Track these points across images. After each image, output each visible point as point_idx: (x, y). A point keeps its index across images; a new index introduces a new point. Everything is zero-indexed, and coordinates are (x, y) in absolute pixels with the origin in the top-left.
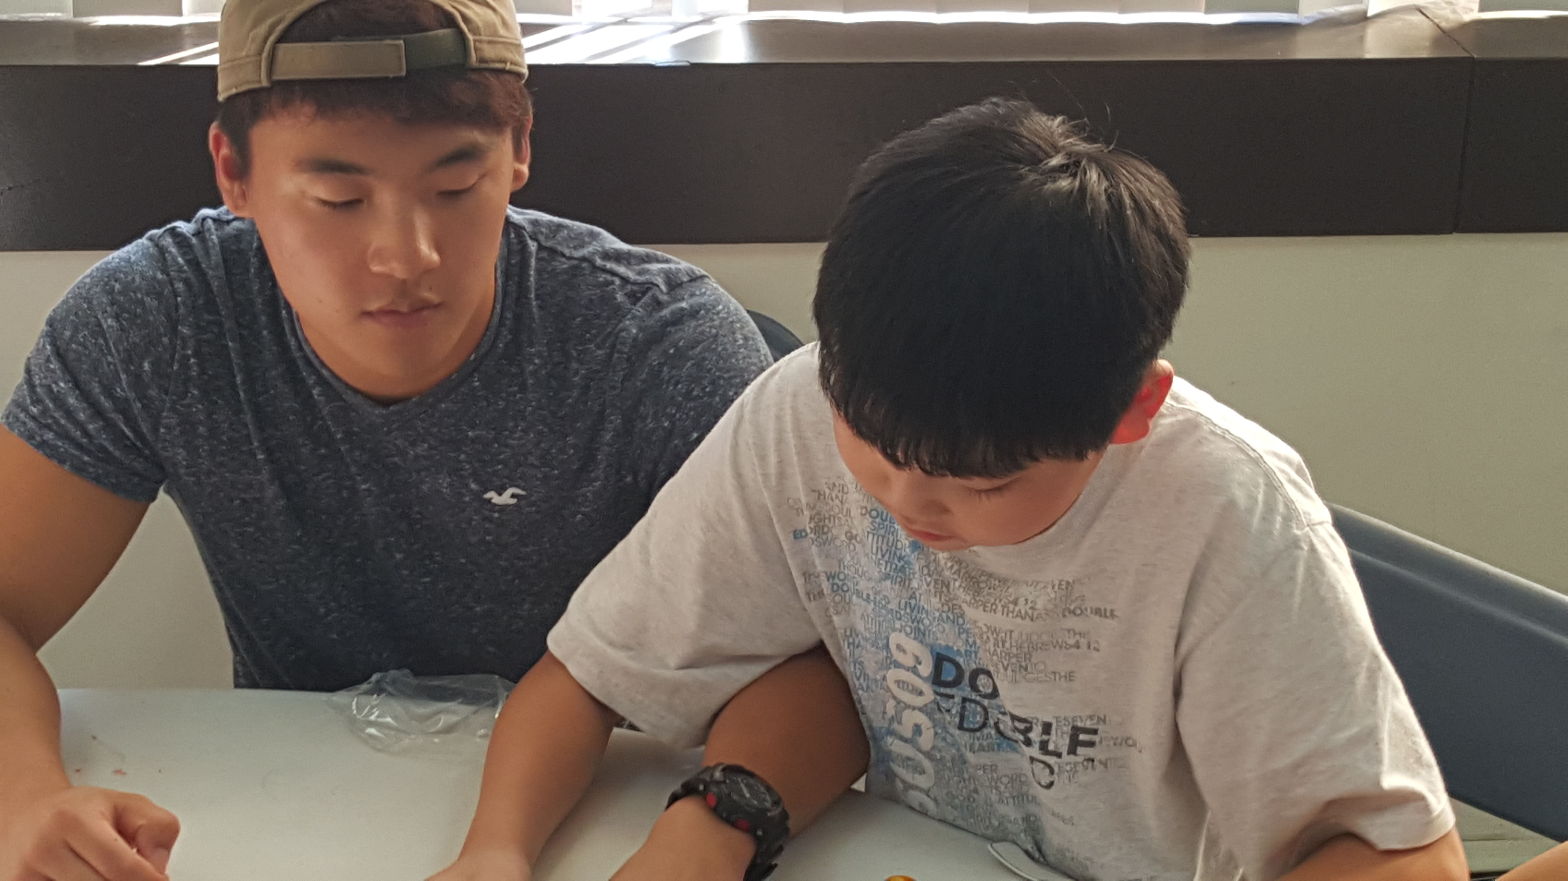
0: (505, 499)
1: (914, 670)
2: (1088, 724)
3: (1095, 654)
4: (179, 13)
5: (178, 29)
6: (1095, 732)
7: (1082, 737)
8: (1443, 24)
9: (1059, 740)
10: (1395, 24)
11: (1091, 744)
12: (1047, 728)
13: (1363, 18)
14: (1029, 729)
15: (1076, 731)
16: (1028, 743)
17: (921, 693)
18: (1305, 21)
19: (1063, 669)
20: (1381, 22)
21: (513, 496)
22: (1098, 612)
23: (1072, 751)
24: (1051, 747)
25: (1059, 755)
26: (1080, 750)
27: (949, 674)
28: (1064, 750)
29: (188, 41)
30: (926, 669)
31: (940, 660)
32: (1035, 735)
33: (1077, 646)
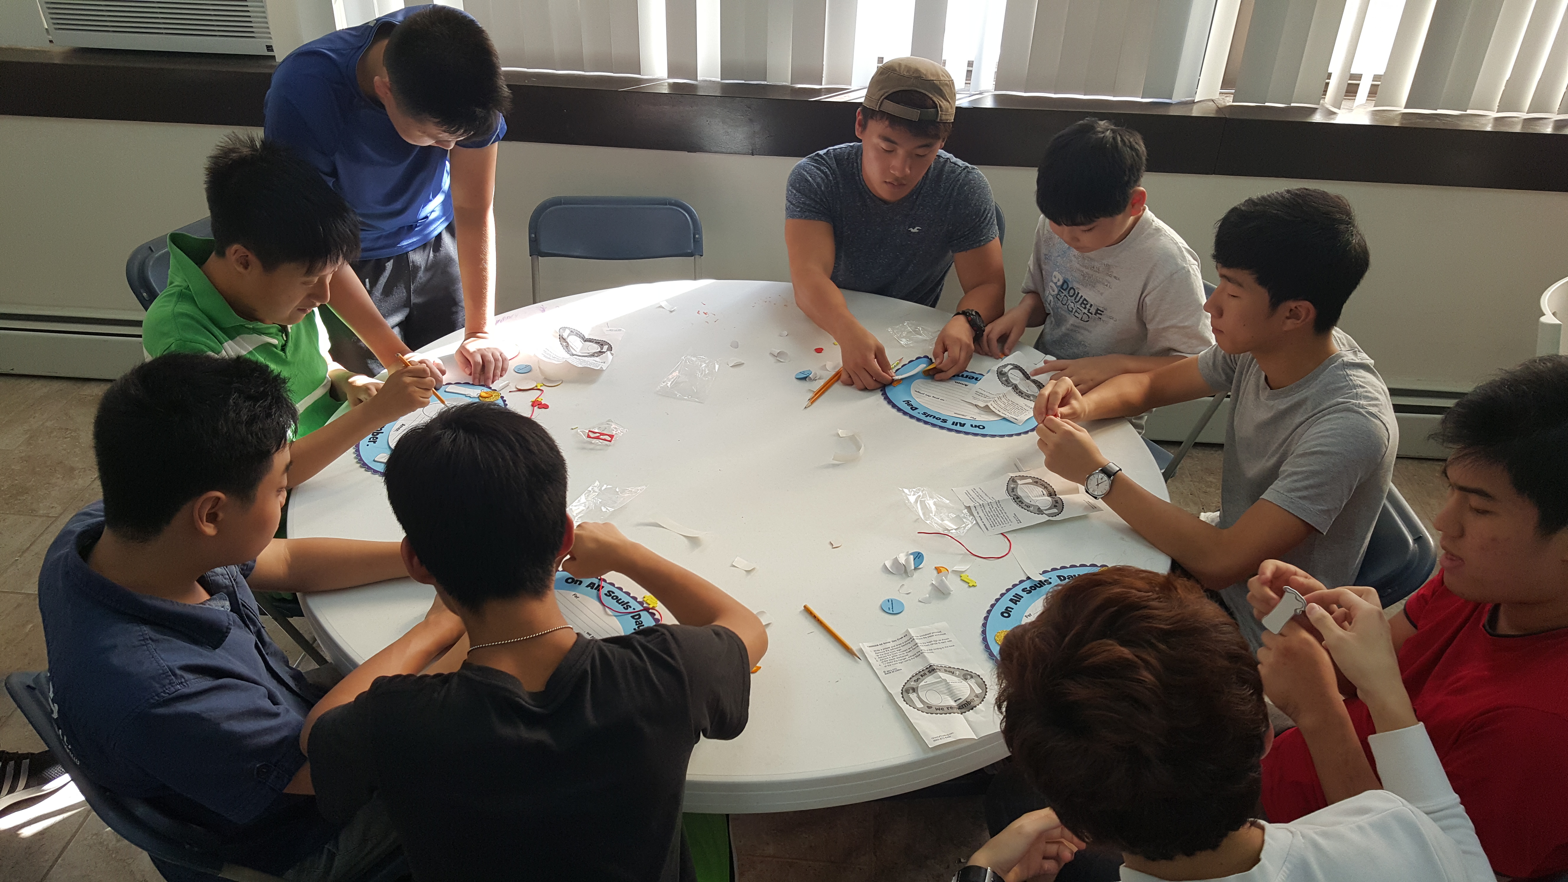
0: (915, 230)
1: (1055, 284)
2: (1101, 309)
3: (1110, 290)
4: (821, 85)
5: (821, 89)
6: (1103, 312)
7: (1099, 312)
8: (1219, 106)
9: (1093, 310)
10: (1203, 105)
11: (1101, 314)
12: (1091, 305)
13: (1193, 102)
14: (1087, 304)
15: (1098, 309)
16: (1085, 308)
17: (1054, 291)
18: (1174, 103)
19: (1101, 291)
20: (1199, 104)
21: (918, 229)
22: (1115, 277)
23: (1095, 314)
24: (1090, 311)
25: (1092, 314)
26: (1097, 315)
27: (1065, 287)
28: (1094, 313)
29: (823, 93)
30: (1059, 283)
31: (1065, 282)
32: (1088, 306)
33: (1107, 286)
